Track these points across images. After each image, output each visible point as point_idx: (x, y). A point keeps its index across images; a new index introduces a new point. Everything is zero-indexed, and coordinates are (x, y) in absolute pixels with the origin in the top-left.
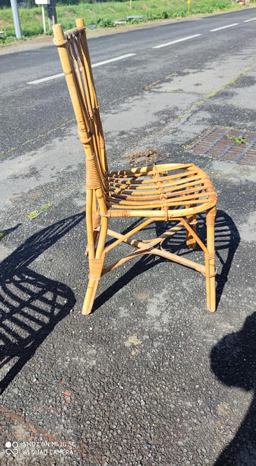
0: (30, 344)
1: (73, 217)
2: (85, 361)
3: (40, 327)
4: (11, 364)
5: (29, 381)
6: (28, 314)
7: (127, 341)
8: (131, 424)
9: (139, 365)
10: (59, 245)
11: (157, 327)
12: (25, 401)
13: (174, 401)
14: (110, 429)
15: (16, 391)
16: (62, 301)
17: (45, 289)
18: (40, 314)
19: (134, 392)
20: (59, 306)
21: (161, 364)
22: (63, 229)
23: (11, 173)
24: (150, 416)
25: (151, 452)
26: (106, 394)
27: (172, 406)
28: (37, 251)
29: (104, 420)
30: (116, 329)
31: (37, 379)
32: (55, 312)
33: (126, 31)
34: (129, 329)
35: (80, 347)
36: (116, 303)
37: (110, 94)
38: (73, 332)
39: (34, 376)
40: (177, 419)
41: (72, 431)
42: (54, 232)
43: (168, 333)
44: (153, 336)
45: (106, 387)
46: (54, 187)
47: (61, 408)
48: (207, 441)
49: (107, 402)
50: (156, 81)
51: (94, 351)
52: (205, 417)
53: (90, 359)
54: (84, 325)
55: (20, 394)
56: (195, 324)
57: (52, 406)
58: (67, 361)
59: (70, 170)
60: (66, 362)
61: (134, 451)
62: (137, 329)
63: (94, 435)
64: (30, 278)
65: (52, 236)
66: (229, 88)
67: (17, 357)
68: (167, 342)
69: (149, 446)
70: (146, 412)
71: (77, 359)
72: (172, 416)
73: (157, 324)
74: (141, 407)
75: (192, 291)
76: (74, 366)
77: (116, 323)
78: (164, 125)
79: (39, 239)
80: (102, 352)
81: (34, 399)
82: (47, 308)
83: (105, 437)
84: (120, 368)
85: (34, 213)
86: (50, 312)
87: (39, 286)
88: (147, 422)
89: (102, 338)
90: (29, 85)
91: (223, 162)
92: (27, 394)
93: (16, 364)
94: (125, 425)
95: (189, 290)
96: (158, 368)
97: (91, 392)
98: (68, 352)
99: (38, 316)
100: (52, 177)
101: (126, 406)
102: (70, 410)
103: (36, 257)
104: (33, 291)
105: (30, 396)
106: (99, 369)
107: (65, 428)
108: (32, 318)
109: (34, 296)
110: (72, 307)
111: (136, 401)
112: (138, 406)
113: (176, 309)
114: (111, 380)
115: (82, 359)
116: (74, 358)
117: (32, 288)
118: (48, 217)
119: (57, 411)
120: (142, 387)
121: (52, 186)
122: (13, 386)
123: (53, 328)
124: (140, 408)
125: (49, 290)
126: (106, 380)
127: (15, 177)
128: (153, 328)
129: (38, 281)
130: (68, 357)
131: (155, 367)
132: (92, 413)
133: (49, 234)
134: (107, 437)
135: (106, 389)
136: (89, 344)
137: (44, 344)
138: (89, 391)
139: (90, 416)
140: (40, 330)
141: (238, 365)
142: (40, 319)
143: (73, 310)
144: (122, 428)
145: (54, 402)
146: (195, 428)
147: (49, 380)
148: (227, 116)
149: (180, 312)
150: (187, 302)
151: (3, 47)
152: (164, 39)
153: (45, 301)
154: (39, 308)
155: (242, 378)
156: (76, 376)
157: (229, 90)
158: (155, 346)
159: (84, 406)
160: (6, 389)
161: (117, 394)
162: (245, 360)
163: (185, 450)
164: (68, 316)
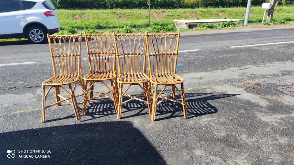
1: (202, 94)
3: (170, 111)
9: (188, 126)
22: (196, 95)
23: (192, 76)
24: (182, 134)
27: (189, 135)
29: (171, 129)
37: (267, 58)
41: (162, 128)
45: (176, 126)
63: (166, 130)
68: (201, 126)
73: (202, 123)
78: (280, 76)
84: (183, 125)
85: (190, 89)
90: (229, 48)
100: (206, 81)
112: (181, 131)
118: (194, 91)
121: (203, 84)
127: (193, 78)
133: (190, 95)
149: (212, 124)
151: (234, 28)
158: (197, 126)
161: (178, 128)
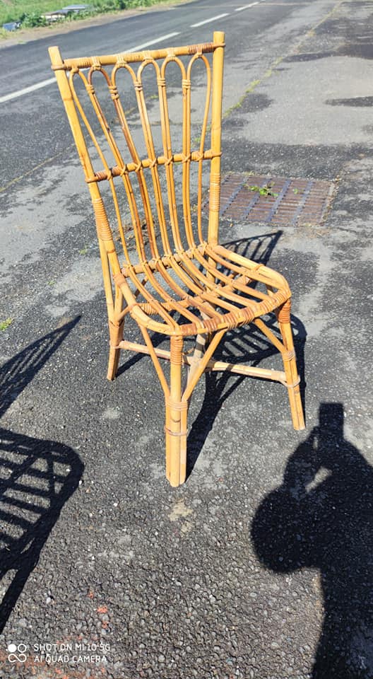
0: (28, 546)
1: (51, 336)
2: (117, 556)
3: (39, 516)
4: (5, 583)
5: (40, 604)
6: (14, 500)
7: (172, 514)
8: (202, 634)
9: (196, 545)
10: (38, 383)
11: (210, 485)
12: (40, 636)
13: (254, 587)
14: (175, 648)
15: (23, 623)
16: (63, 470)
17: (32, 456)
18: (34, 496)
19: (197, 587)
20: (60, 479)
21: (226, 537)
22: (39, 357)
24: (227, 616)
25: (238, 667)
26: (158, 598)
27: (253, 595)
28: (6, 397)
29: (163, 637)
30: (151, 498)
31: (52, 597)
32: (56, 488)
33: (67, 31)
34: (170, 494)
35: (106, 535)
36: (144, 459)
37: (65, 134)
38: (91, 515)
39: (45, 594)
40: (262, 612)
41: (121, 664)
42: (26, 362)
43: (226, 490)
44: (207, 499)
45: (155, 588)
46: (9, 291)
47: (98, 633)
48: (308, 633)
49: (162, 609)
50: (129, 109)
51: (128, 538)
52: (299, 601)
53: (124, 550)
54: (105, 501)
55: (31, 626)
56: (260, 469)
57: (84, 634)
58: (90, 560)
59: (30, 262)
60: (90, 563)
61: (215, 671)
62: (182, 492)
63: (154, 662)
64: (5, 442)
65: (24, 370)
66: (235, 114)
67: (13, 570)
68: (227, 503)
69: (234, 659)
70: (220, 612)
71: (105, 554)
72: (256, 610)
73: (208, 480)
74: (211, 605)
75: (246, 423)
76: (103, 565)
77: (150, 489)
79: (5, 378)
80: (139, 537)
81: (53, 628)
82: (43, 486)
83: (171, 662)
84: (170, 556)
86: (48, 489)
87: (22, 452)
88: (224, 626)
89: (135, 516)
91: (249, 225)
92: (41, 625)
93: (13, 582)
94: (195, 637)
95: (241, 422)
96: (222, 544)
97: (136, 600)
98: (89, 547)
99: (31, 499)
100: (4, 276)
101: (190, 609)
102: (112, 633)
103: (7, 406)
104: (15, 462)
105: (47, 626)
106: (141, 563)
107: (109, 661)
108: (23, 505)
109: (19, 470)
110: (79, 477)
111: (203, 599)
112: (207, 606)
113: (230, 452)
114: (161, 575)
115: (112, 553)
116: (100, 555)
117: (11, 457)
118: (12, 340)
119: (93, 640)
120: (207, 576)
121: (6, 290)
122: (16, 616)
123: (59, 514)
124: (210, 607)
125: (38, 455)
126: (154, 577)
128: (204, 486)
129: (19, 445)
130: (91, 555)
131: (218, 544)
132: (144, 631)
133: (18, 368)
134: (173, 661)
135: (158, 591)
136: (118, 529)
137: (50, 542)
138: (134, 600)
139: (142, 635)
140: (39, 521)
141: (327, 518)
142: (35, 504)
143: (83, 481)
144: (191, 643)
145: (85, 627)
146: (290, 619)
147: (70, 596)
148: (240, 156)
149: (237, 455)
150: (242, 439)
152: (127, 42)
153: (37, 473)
154: (30, 487)
155: (335, 534)
156: (109, 581)
157: (236, 117)
158: (213, 512)
159: (131, 623)
160: (8, 624)
161: (174, 594)
162: (334, 508)
163: (283, 654)
164: (77, 491)
